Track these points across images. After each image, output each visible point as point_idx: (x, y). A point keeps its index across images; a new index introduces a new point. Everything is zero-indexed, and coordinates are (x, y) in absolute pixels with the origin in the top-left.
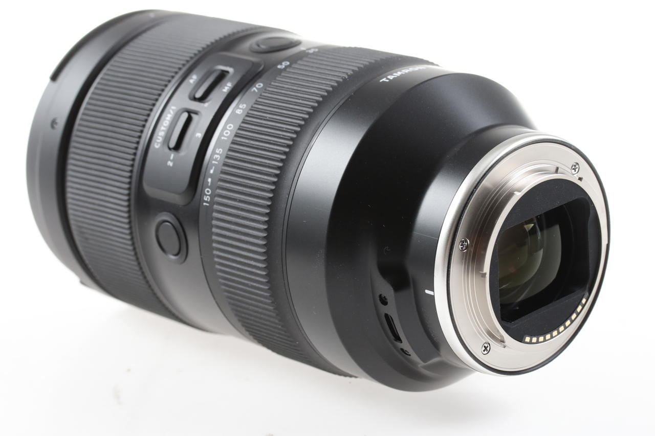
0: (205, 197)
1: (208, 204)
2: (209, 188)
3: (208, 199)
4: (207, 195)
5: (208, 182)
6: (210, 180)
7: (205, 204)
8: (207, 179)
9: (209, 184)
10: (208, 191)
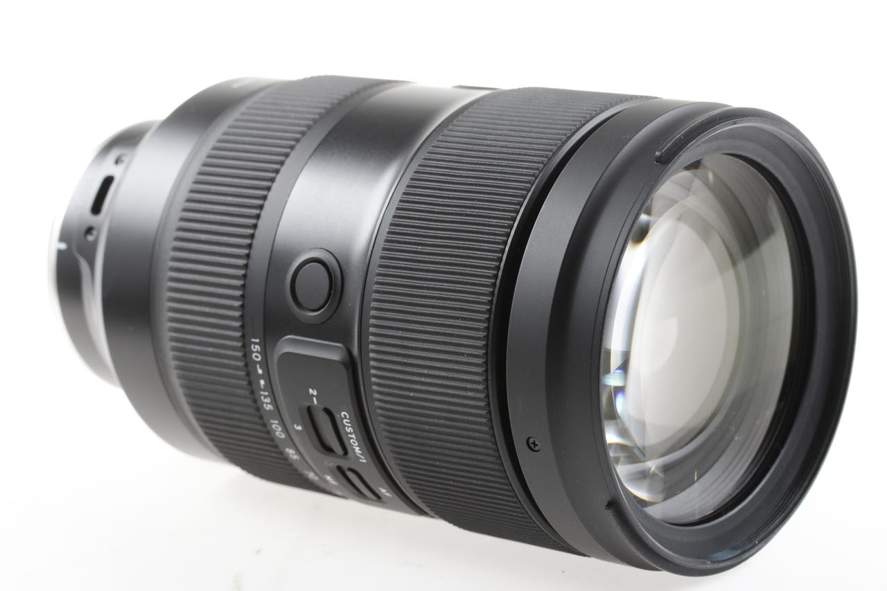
0: (259, 350)
1: (253, 340)
2: (257, 362)
3: (254, 348)
4: (257, 352)
5: (261, 368)
6: (260, 371)
7: (257, 341)
8: (263, 371)
9: (258, 366)
10: (257, 357)
